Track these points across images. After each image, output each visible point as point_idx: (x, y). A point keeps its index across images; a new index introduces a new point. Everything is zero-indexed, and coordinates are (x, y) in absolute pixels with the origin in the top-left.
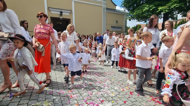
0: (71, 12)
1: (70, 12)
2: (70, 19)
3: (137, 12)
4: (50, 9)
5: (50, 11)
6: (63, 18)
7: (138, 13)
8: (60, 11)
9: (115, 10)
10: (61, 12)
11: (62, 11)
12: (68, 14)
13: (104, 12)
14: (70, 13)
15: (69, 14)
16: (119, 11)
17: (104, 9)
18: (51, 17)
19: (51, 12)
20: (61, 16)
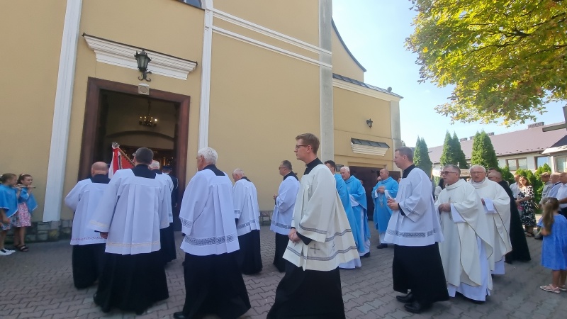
1: (191, 67)
2: (189, 97)
4: (92, 43)
5: (92, 50)
6: (151, 90)
9: (362, 84)
12: (184, 76)
13: (326, 86)
14: (190, 73)
15: (186, 76)
16: (375, 89)
17: (325, 73)
18: (90, 79)
19: (98, 56)
20: (147, 79)
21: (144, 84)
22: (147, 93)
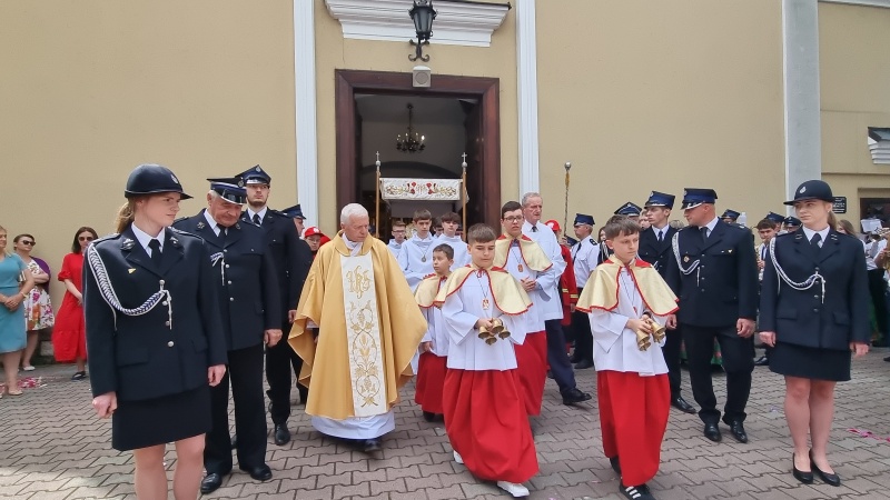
0: (505, 20)
2: (496, 81)
4: (337, 6)
5: (336, 20)
6: (435, 78)
12: (483, 39)
13: (797, 4)
14: (497, 31)
15: (488, 38)
19: (346, 28)
20: (423, 56)
21: (420, 67)
22: (427, 85)
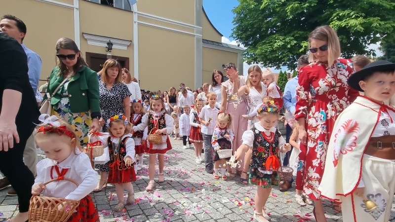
0: (130, 44)
2: (128, 59)
3: (261, 49)
5: (86, 40)
7: (263, 51)
8: (108, 40)
9: (219, 44)
10: (110, 44)
11: (112, 41)
13: (198, 47)
14: (128, 46)
15: (126, 48)
16: (228, 47)
17: (198, 40)
19: (88, 42)
20: (110, 51)
21: (109, 54)
